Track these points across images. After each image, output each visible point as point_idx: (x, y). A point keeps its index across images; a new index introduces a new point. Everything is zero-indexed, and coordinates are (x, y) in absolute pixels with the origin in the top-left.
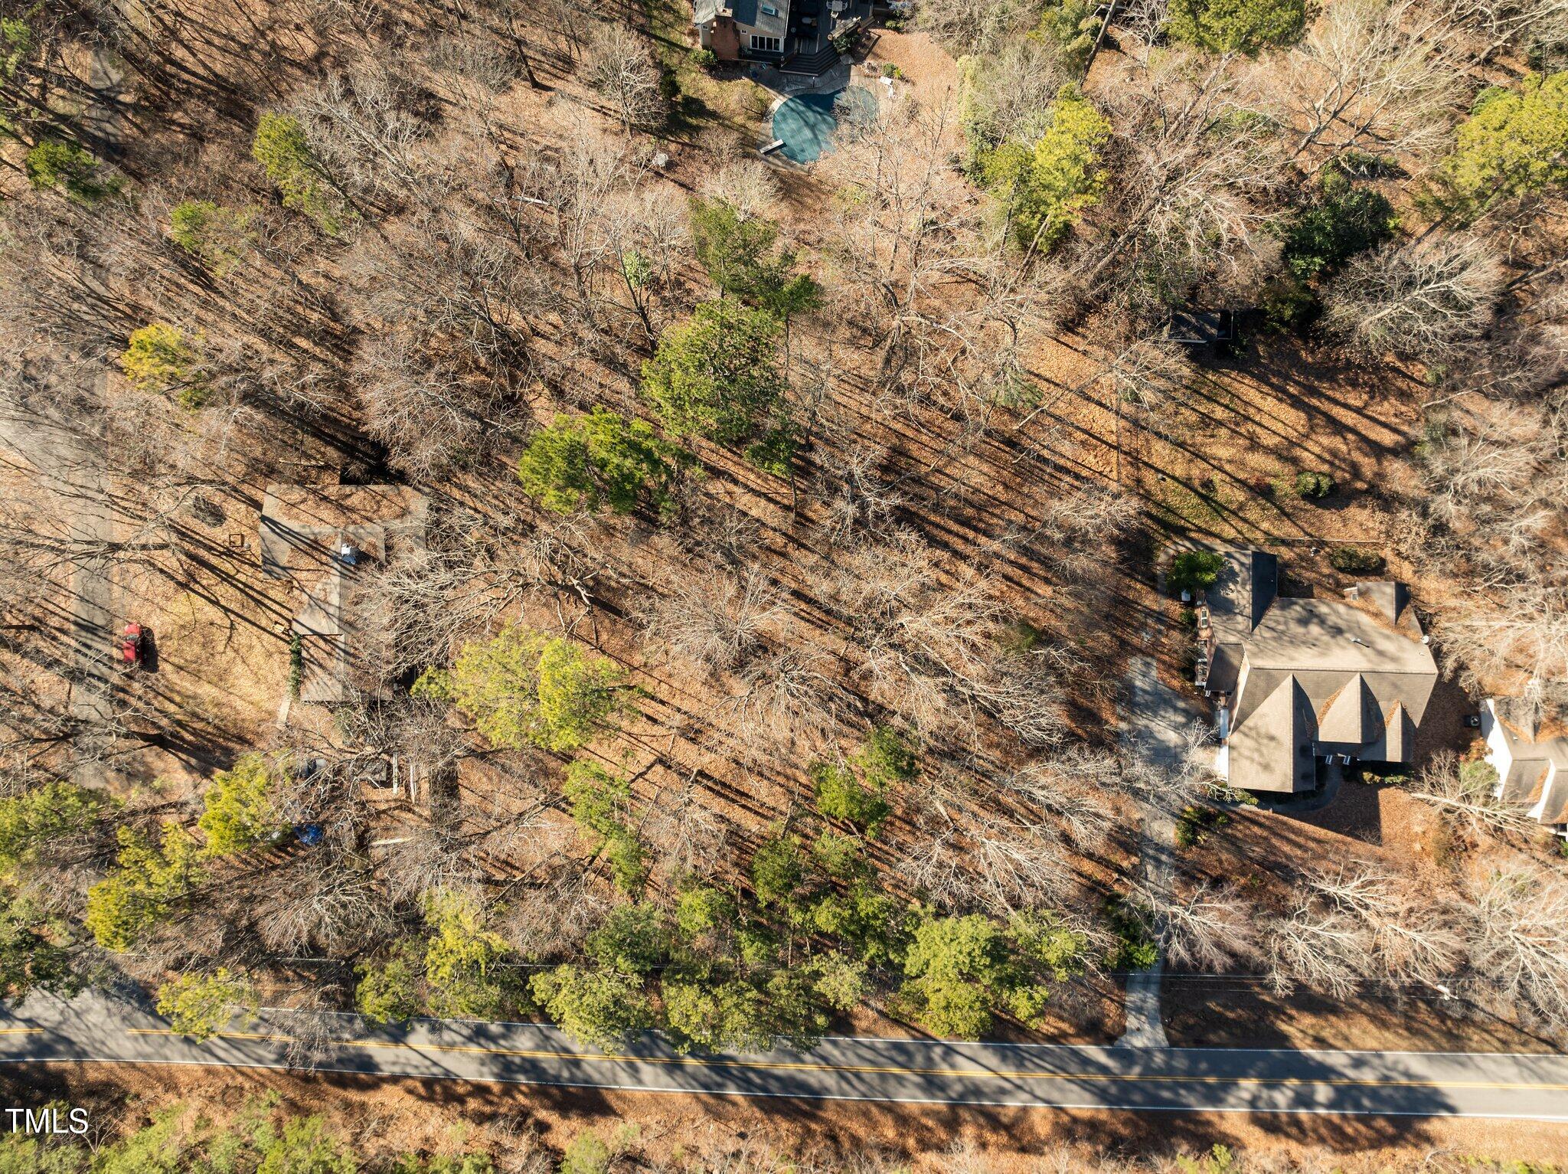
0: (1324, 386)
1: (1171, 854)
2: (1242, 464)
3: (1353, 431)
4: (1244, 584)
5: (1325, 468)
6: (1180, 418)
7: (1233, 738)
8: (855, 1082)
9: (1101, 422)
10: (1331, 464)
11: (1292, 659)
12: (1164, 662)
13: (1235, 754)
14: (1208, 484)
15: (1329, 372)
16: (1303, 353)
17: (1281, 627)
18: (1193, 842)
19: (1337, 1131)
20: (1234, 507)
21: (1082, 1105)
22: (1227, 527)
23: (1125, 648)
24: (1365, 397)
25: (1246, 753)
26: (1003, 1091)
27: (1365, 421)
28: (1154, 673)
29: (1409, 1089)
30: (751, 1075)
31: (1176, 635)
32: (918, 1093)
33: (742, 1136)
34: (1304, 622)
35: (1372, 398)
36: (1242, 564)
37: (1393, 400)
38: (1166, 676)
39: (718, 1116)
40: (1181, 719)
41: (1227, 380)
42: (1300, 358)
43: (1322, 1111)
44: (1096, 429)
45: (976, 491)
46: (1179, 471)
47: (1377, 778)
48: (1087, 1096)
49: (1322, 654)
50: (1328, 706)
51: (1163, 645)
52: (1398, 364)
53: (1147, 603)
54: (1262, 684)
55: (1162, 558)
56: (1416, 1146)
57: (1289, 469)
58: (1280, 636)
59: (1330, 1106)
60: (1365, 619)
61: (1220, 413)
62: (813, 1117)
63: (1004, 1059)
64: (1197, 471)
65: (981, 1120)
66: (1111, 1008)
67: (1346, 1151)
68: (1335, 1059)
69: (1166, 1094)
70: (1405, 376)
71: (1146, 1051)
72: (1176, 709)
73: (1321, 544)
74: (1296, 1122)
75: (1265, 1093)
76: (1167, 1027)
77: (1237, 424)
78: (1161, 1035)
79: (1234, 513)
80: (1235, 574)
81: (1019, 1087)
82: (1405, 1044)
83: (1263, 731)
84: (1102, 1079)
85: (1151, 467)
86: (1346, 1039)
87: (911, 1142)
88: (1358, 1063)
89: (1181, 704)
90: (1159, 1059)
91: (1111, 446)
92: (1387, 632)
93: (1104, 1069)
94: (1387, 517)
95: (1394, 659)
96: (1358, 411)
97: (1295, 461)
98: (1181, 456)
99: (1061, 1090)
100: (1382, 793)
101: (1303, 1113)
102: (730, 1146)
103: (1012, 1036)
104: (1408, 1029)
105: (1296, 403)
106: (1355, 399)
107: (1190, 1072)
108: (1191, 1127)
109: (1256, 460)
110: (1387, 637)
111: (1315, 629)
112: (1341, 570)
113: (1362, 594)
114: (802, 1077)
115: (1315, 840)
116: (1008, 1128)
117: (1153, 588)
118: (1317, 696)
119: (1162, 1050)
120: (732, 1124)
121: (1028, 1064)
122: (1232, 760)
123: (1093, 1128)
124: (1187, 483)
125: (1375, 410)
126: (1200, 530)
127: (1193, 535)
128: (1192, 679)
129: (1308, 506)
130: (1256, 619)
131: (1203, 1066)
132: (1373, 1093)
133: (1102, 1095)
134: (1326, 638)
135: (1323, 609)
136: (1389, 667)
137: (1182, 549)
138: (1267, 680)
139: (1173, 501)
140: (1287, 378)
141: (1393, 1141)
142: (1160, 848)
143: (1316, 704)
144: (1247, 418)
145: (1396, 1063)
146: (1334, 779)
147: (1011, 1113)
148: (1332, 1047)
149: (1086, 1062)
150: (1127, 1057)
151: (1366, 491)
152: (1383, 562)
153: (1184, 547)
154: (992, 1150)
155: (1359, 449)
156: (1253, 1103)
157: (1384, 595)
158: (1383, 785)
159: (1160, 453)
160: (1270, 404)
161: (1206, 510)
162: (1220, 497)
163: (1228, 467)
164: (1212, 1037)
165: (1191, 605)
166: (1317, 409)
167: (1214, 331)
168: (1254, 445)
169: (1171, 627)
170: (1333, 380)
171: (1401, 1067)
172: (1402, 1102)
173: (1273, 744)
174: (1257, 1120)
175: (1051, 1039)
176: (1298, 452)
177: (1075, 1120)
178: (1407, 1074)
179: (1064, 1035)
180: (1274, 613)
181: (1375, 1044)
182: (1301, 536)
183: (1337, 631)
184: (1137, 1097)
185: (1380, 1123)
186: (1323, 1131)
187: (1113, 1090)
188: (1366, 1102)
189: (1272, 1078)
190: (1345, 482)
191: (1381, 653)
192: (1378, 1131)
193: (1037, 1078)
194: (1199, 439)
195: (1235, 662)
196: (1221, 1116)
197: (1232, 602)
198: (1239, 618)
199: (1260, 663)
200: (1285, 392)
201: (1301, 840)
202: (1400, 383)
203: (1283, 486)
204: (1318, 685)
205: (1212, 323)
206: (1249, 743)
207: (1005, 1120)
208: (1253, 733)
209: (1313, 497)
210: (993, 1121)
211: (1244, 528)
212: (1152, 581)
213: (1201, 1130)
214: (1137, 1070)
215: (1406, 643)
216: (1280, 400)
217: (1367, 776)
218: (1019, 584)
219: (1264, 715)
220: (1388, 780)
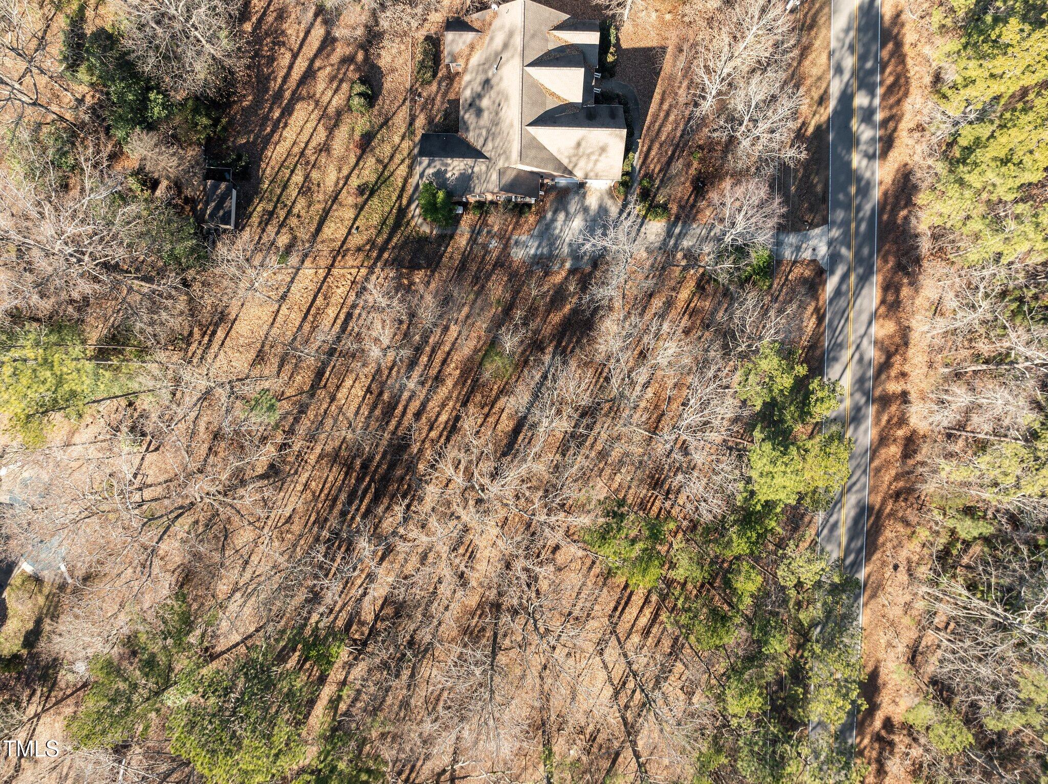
0: (274, 86)
1: (675, 224)
2: (343, 159)
3: (312, 61)
4: (447, 165)
5: (345, 86)
6: (303, 213)
7: (579, 175)
8: (854, 479)
9: (307, 282)
10: (341, 81)
11: (512, 125)
12: (514, 228)
13: (592, 174)
14: (361, 190)
15: (262, 82)
16: (245, 104)
17: (484, 132)
18: (665, 207)
19: (890, 90)
20: (380, 168)
21: (872, 296)
22: (398, 172)
23: (502, 262)
24: (283, 50)
25: (591, 165)
26: (861, 360)
27: (304, 49)
28: (524, 238)
29: (859, 30)
30: (848, 562)
31: (491, 220)
32: (862, 428)
33: (896, 567)
34: (479, 112)
35: (284, 44)
36: (429, 165)
37: (285, 26)
38: (526, 227)
39: (879, 586)
40: (561, 216)
41: (268, 171)
42: (249, 107)
43: (877, 101)
44: (313, 287)
45: (369, 390)
46: (350, 214)
47: (612, 50)
48: (865, 292)
49: (507, 99)
50: (553, 94)
51: (500, 229)
52: (254, 19)
53: (464, 243)
54: (532, 153)
55: (426, 229)
56: (903, 25)
57: (347, 119)
58: (491, 135)
59: (872, 94)
60: (475, 59)
61: (298, 178)
62: (880, 511)
63: (835, 359)
64: (349, 199)
65: (883, 377)
66: (797, 271)
67: (907, 82)
68: (836, 88)
69: (863, 227)
70: (264, 14)
71: (830, 243)
72: (553, 220)
73: (412, 91)
74: (884, 123)
75: (863, 147)
76: (813, 226)
77: (308, 163)
78: (817, 231)
79: (385, 167)
80: (439, 172)
81: (858, 347)
82: (823, 31)
83: (572, 152)
84: (853, 279)
85: (346, 238)
86: (819, 78)
87: (900, 433)
88: (839, 70)
89: (549, 215)
90: (835, 233)
91: (328, 274)
92: (487, 39)
93: (845, 277)
94: (387, 36)
95: (511, 34)
96: (295, 56)
97: (339, 113)
98: (336, 213)
99: (860, 313)
100: (624, 45)
101: (879, 117)
102: (902, 576)
103: (818, 352)
104: (811, 27)
105: (288, 111)
106: (285, 59)
107: (847, 207)
108: (888, 208)
109: (339, 145)
110: (492, 39)
111: (485, 103)
112: (434, 75)
113: (454, 59)
114: (849, 522)
115: (662, 103)
116: (889, 355)
117: (452, 237)
118: (544, 104)
119: (829, 230)
120: (886, 576)
121: (839, 340)
122: (597, 177)
123: (890, 287)
124: (360, 208)
125: (294, 43)
126: (400, 197)
127: (404, 202)
128: (529, 206)
129: (380, 102)
130: (477, 154)
131: (841, 197)
132: (863, 59)
133: (864, 279)
134: (493, 93)
135: (467, 94)
136: (518, 41)
137: (418, 211)
138: (531, 147)
139: (375, 219)
140: (266, 118)
141: (899, 45)
142: (669, 234)
143: (551, 104)
144: (302, 154)
145: (838, 39)
146: (614, 86)
147: (878, 353)
148: (826, 91)
149: (838, 293)
150: (834, 258)
151: (366, 51)
152: (428, 38)
153: (415, 210)
154: (906, 368)
155: (328, 55)
156: (871, 157)
157: (455, 42)
158: (618, 45)
159: (333, 231)
160: (289, 134)
161: (384, 192)
162: (373, 178)
163: (345, 172)
164: (819, 188)
165: (465, 205)
166: (294, 93)
167: (223, 186)
168: (325, 148)
169: (485, 223)
170: (268, 78)
171: (842, 35)
172: (870, 34)
173: (583, 144)
174: (884, 154)
175: (821, 319)
176: (331, 110)
177: (883, 302)
178: (847, 31)
179: (817, 310)
180: (473, 137)
181: (824, 57)
182: (405, 110)
183: (487, 83)
184: (866, 251)
185: (885, 54)
186: (892, 100)
187: (861, 271)
188: (869, 65)
189: (851, 141)
190: (358, 69)
191: (506, 46)
192: (892, 55)
193: (852, 332)
194: (321, 197)
195: (514, 173)
196: (881, 183)
197: (462, 175)
198: (476, 169)
199: (515, 155)
200: (279, 120)
201: (662, 114)
202: (270, 19)
203: (361, 123)
204: (534, 104)
205: (215, 187)
206: (582, 163)
207: (882, 360)
208: (574, 159)
209: (371, 98)
210: (885, 366)
211: (398, 158)
212: (446, 238)
213: (890, 200)
214: (844, 251)
215: (496, 23)
216: (286, 125)
217: (610, 58)
218: (449, 353)
219: (559, 150)
220: (613, 40)
